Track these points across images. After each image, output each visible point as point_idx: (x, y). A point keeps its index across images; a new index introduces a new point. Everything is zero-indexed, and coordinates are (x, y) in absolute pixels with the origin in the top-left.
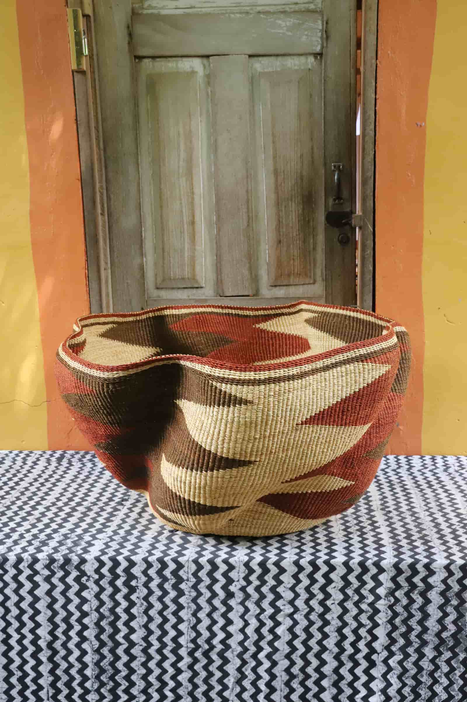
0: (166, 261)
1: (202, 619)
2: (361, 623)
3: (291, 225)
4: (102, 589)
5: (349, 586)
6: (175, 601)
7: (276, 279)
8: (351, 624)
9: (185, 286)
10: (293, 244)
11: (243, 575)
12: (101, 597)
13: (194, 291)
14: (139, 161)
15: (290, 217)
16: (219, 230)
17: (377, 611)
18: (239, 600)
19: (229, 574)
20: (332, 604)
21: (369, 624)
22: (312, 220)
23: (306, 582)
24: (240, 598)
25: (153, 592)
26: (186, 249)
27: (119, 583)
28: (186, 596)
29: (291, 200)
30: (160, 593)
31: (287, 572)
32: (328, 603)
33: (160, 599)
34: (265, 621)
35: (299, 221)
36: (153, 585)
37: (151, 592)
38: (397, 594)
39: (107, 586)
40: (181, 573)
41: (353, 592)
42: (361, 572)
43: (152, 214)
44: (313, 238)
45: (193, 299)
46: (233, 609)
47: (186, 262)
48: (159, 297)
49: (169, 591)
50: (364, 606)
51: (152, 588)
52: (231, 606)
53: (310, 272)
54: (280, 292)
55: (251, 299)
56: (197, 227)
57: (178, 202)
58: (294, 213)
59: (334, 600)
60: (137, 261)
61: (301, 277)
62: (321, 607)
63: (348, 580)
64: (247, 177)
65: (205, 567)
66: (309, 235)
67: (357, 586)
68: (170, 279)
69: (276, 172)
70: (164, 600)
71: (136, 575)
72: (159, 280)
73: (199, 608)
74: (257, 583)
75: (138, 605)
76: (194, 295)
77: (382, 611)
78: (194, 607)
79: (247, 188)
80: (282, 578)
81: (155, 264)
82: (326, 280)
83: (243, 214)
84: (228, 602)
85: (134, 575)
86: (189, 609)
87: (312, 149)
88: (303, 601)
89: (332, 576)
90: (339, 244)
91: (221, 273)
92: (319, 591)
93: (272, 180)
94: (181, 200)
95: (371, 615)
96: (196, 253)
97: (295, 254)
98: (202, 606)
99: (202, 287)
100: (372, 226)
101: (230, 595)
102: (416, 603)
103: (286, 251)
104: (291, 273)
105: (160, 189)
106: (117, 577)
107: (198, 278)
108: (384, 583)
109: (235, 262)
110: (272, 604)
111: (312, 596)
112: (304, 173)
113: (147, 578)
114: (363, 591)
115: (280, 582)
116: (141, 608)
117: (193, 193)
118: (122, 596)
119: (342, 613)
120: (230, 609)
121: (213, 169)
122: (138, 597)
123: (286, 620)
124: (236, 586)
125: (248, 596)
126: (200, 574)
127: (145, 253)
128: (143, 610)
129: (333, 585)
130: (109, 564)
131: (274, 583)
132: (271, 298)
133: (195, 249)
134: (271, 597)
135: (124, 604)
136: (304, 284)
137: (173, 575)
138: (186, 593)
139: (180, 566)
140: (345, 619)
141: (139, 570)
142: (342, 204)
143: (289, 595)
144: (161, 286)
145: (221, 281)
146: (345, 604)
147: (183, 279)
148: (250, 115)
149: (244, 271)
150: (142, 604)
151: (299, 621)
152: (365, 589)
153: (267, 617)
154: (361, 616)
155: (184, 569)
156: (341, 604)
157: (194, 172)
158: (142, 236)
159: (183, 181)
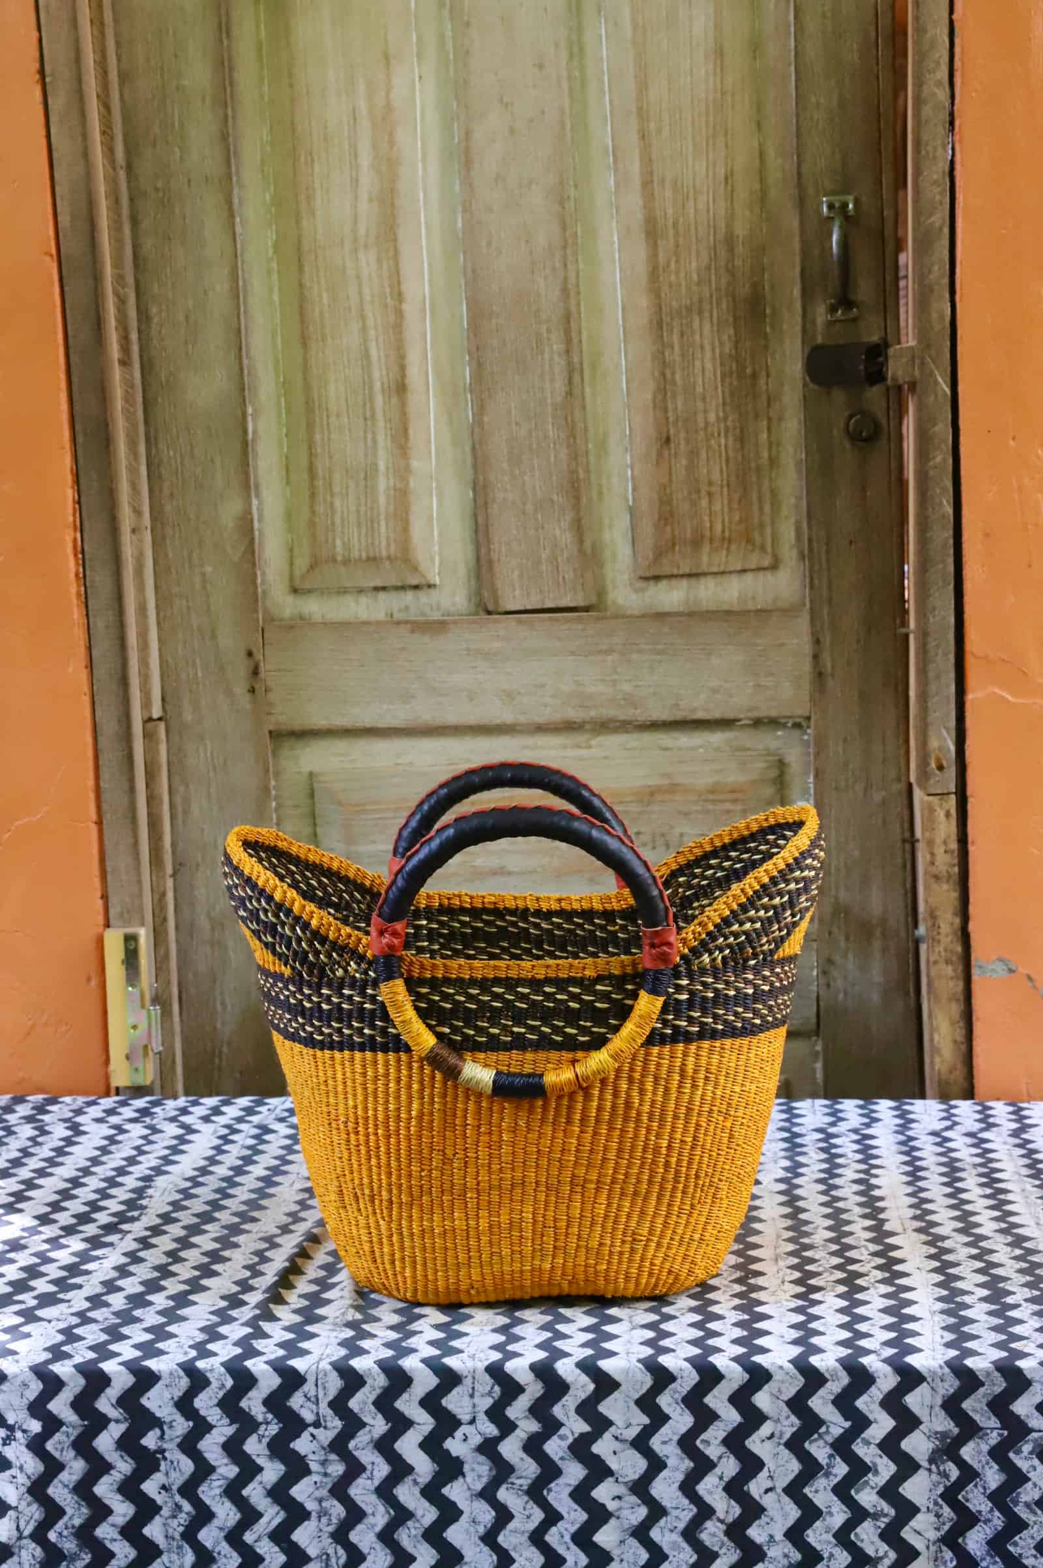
0: (320, 509)
1: (365, 1550)
2: (861, 1550)
3: (699, 389)
4: (53, 1467)
5: (816, 1431)
6: (279, 1493)
7: (659, 554)
8: (831, 1555)
9: (379, 583)
10: (709, 447)
11: (488, 1402)
12: (51, 1491)
13: (409, 597)
14: (236, 201)
15: (698, 364)
16: (480, 410)
17: (907, 1510)
18: (479, 1486)
19: (444, 1402)
20: (767, 1491)
21: (886, 1555)
22: (764, 373)
23: (681, 1421)
24: (480, 1476)
25: (212, 1469)
26: (382, 466)
27: (105, 1442)
28: (315, 1477)
29: (700, 313)
30: (232, 1471)
31: (621, 1388)
32: (755, 1488)
33: (233, 1491)
34: (561, 1550)
35: (723, 376)
36: (211, 1446)
37: (204, 1470)
38: (967, 1452)
39: (68, 1456)
40: (296, 1402)
41: (828, 1450)
42: (850, 1385)
43: (277, 362)
44: (769, 429)
45: (407, 622)
46: (462, 1512)
47: (382, 509)
48: (302, 618)
49: (260, 1461)
50: (867, 1497)
51: (207, 1455)
52: (454, 1504)
53: (762, 534)
54: (672, 596)
55: (580, 619)
56: (414, 399)
57: (355, 326)
58: (708, 354)
59: (771, 1477)
60: (230, 510)
61: (733, 547)
62: (733, 1502)
63: (811, 1410)
64: (565, 247)
65: (369, 1381)
66: (757, 416)
67: (842, 1431)
68: (334, 561)
69: (652, 231)
70: (245, 1492)
71: (158, 1414)
72: (302, 563)
73: (355, 1515)
74: (533, 1426)
75: (165, 1512)
76: (407, 608)
77: (924, 1509)
78: (338, 1510)
79: (566, 279)
80: (608, 1407)
81: (289, 516)
82: (808, 555)
83: (551, 359)
84: (445, 1491)
85: (153, 1414)
86: (324, 1520)
87: (761, 154)
88: (677, 1484)
89: (762, 1399)
90: (848, 445)
91: (489, 541)
92: (723, 1449)
93: (641, 252)
94: (363, 318)
95: (888, 1525)
96: (412, 484)
97: (716, 476)
98: (363, 1506)
99: (430, 586)
100: (948, 380)
101: (450, 1468)
102: (1029, 1485)
103: (687, 468)
104: (702, 536)
105: (301, 285)
106: (99, 1423)
107: (420, 555)
108: (923, 1419)
109: (529, 507)
110: (581, 1494)
111: (703, 1466)
112: (740, 231)
113: (191, 1424)
114: (859, 1449)
115: (601, 1425)
116: (174, 1523)
117: (400, 297)
118: (116, 1487)
119: (799, 1520)
120: (449, 1513)
121: (460, 225)
122: (164, 1487)
123: (625, 1548)
124: (465, 1440)
125: (503, 1471)
126: (354, 1404)
127: (257, 486)
128: (181, 1529)
129: (766, 1429)
130: (76, 1384)
131: (581, 1427)
132: (644, 616)
133: (407, 469)
134: (574, 1473)
135: (123, 1510)
136: (744, 571)
137: (270, 1410)
138: (314, 1466)
139: (292, 1380)
140: (809, 1540)
141: (167, 1395)
142: (854, 320)
143: (631, 1465)
144: (307, 586)
145: (490, 562)
146: (807, 1490)
147: (374, 559)
148: (571, 56)
149: (558, 532)
150: (178, 1507)
151: (666, 1549)
152: (867, 1443)
153: (567, 1538)
154: (858, 1530)
155: (306, 1388)
156: (794, 1490)
157: (402, 234)
158: (245, 431)
159: (368, 262)
